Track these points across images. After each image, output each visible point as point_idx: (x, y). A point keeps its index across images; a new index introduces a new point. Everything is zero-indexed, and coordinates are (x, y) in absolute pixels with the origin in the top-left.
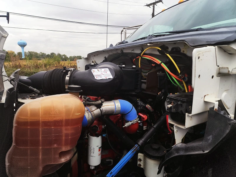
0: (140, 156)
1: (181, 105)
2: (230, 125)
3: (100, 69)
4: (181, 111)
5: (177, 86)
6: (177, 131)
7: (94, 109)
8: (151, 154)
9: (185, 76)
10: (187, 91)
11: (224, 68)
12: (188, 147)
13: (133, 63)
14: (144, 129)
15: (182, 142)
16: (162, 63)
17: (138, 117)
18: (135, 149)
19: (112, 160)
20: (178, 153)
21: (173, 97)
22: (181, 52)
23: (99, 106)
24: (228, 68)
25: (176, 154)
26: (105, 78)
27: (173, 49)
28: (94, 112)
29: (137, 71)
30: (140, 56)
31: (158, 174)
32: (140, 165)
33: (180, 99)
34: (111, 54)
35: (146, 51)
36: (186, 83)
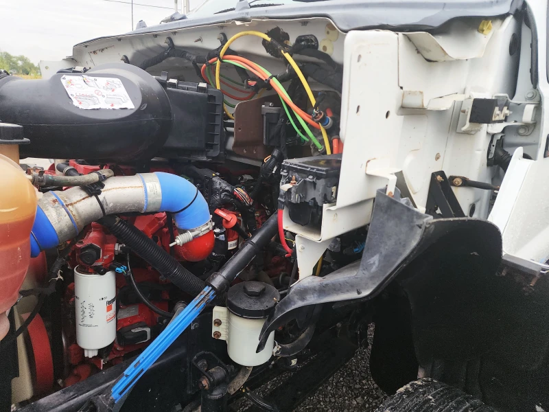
0: (219, 312)
1: (314, 184)
2: (420, 227)
3: (93, 78)
4: (314, 199)
5: (307, 140)
6: (303, 248)
7: (79, 198)
8: (243, 306)
9: (326, 114)
10: (329, 152)
11: (414, 93)
12: (327, 285)
13: (201, 76)
14: (229, 248)
15: (314, 274)
16: (274, 78)
17: (213, 220)
18: (202, 300)
19: (148, 330)
20: (303, 299)
21: (295, 165)
22: (319, 49)
23: (93, 189)
24: (421, 93)
25: (300, 304)
26: (108, 107)
27: (299, 40)
28: (77, 205)
29: (211, 98)
30: (218, 55)
31: (258, 351)
32: (218, 334)
33: (312, 168)
34: (140, 47)
35: (232, 42)
36: (329, 132)
